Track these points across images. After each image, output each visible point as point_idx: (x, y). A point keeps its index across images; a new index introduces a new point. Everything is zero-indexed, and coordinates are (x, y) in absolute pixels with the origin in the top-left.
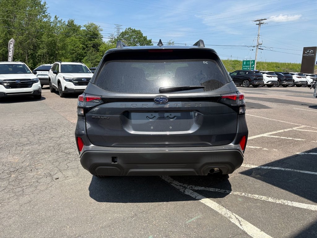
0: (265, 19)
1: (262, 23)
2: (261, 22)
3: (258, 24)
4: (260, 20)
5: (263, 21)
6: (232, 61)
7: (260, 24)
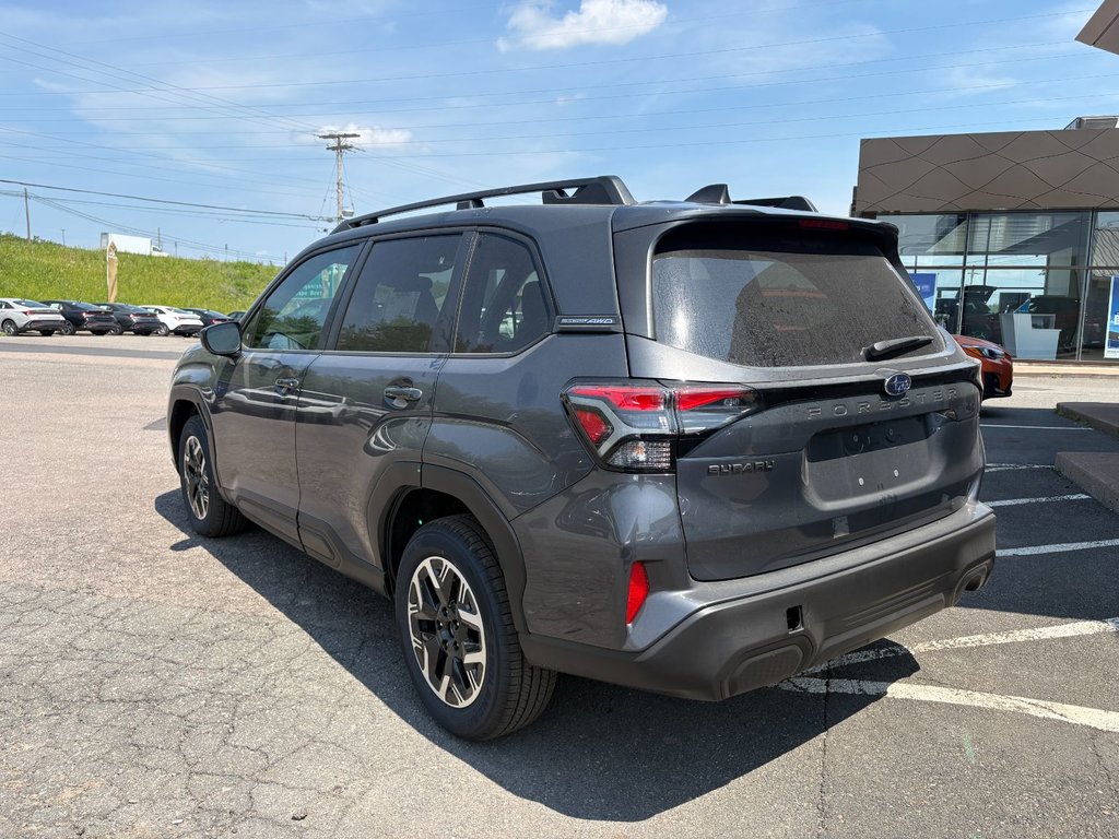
0: (355, 135)
1: (346, 147)
2: (344, 142)
3: (333, 149)
4: (338, 137)
5: (348, 139)
6: (231, 264)
7: (339, 148)
